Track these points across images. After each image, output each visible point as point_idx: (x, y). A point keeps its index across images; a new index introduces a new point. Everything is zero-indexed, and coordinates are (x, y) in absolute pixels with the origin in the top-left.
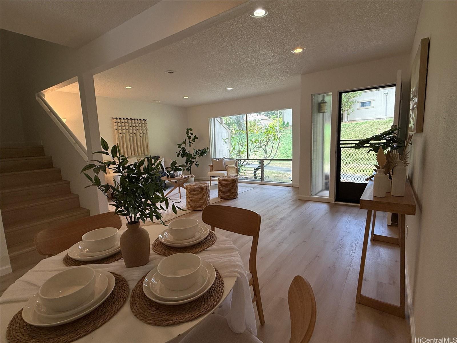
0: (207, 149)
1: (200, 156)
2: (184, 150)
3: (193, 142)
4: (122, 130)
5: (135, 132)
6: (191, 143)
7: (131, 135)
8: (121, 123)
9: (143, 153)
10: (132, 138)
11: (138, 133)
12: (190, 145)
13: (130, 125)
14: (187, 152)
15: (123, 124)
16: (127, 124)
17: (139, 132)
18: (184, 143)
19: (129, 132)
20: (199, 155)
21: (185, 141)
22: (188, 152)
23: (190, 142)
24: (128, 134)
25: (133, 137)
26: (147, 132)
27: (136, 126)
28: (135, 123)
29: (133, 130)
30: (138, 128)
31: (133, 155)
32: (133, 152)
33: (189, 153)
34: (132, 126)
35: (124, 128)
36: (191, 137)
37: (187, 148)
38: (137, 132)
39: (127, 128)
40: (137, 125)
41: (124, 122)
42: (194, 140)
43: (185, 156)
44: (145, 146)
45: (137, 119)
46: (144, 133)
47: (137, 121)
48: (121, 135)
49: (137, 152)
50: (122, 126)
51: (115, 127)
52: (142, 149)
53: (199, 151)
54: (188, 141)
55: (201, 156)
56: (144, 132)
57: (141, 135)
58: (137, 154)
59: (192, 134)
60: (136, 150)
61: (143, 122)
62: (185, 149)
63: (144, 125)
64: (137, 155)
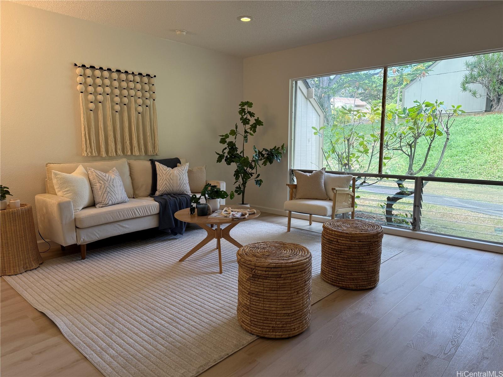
0: (281, 148)
1: (265, 163)
2: (232, 148)
3: (252, 132)
4: (95, 93)
5: (126, 100)
6: (248, 133)
7: (117, 107)
8: (94, 77)
9: (143, 150)
10: (120, 115)
11: (133, 105)
12: (246, 137)
13: (116, 84)
14: (238, 152)
15: (99, 81)
16: (107, 82)
17: (135, 102)
18: (233, 133)
19: (112, 100)
20: (263, 161)
21: (236, 128)
22: (241, 153)
23: (246, 132)
24: (108, 105)
25: (121, 113)
26: (153, 103)
27: (128, 88)
28: (127, 81)
29: (121, 96)
30: (132, 92)
31: (120, 152)
32: (119, 146)
33: (242, 155)
34: (121, 88)
35: (100, 90)
36: (249, 120)
37: (239, 146)
38: (130, 101)
39: (108, 90)
40: (132, 85)
41: (102, 77)
42: (254, 127)
43: (233, 162)
44: (149, 134)
45: (133, 73)
46: (147, 106)
47: (131, 77)
48: (92, 106)
49: (129, 148)
50: (95, 85)
51: (79, 85)
52: (142, 142)
53: (264, 152)
54: (241, 128)
55: (268, 163)
56: (148, 102)
57: (140, 109)
58: (129, 151)
59: (252, 114)
60: (128, 142)
61: (146, 79)
62: (235, 145)
63: (147, 87)
64: (129, 153)
